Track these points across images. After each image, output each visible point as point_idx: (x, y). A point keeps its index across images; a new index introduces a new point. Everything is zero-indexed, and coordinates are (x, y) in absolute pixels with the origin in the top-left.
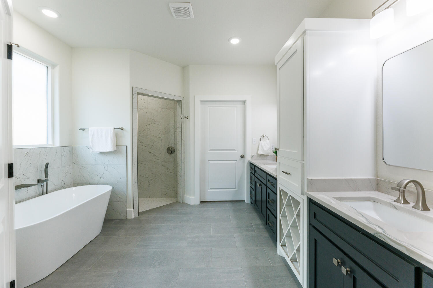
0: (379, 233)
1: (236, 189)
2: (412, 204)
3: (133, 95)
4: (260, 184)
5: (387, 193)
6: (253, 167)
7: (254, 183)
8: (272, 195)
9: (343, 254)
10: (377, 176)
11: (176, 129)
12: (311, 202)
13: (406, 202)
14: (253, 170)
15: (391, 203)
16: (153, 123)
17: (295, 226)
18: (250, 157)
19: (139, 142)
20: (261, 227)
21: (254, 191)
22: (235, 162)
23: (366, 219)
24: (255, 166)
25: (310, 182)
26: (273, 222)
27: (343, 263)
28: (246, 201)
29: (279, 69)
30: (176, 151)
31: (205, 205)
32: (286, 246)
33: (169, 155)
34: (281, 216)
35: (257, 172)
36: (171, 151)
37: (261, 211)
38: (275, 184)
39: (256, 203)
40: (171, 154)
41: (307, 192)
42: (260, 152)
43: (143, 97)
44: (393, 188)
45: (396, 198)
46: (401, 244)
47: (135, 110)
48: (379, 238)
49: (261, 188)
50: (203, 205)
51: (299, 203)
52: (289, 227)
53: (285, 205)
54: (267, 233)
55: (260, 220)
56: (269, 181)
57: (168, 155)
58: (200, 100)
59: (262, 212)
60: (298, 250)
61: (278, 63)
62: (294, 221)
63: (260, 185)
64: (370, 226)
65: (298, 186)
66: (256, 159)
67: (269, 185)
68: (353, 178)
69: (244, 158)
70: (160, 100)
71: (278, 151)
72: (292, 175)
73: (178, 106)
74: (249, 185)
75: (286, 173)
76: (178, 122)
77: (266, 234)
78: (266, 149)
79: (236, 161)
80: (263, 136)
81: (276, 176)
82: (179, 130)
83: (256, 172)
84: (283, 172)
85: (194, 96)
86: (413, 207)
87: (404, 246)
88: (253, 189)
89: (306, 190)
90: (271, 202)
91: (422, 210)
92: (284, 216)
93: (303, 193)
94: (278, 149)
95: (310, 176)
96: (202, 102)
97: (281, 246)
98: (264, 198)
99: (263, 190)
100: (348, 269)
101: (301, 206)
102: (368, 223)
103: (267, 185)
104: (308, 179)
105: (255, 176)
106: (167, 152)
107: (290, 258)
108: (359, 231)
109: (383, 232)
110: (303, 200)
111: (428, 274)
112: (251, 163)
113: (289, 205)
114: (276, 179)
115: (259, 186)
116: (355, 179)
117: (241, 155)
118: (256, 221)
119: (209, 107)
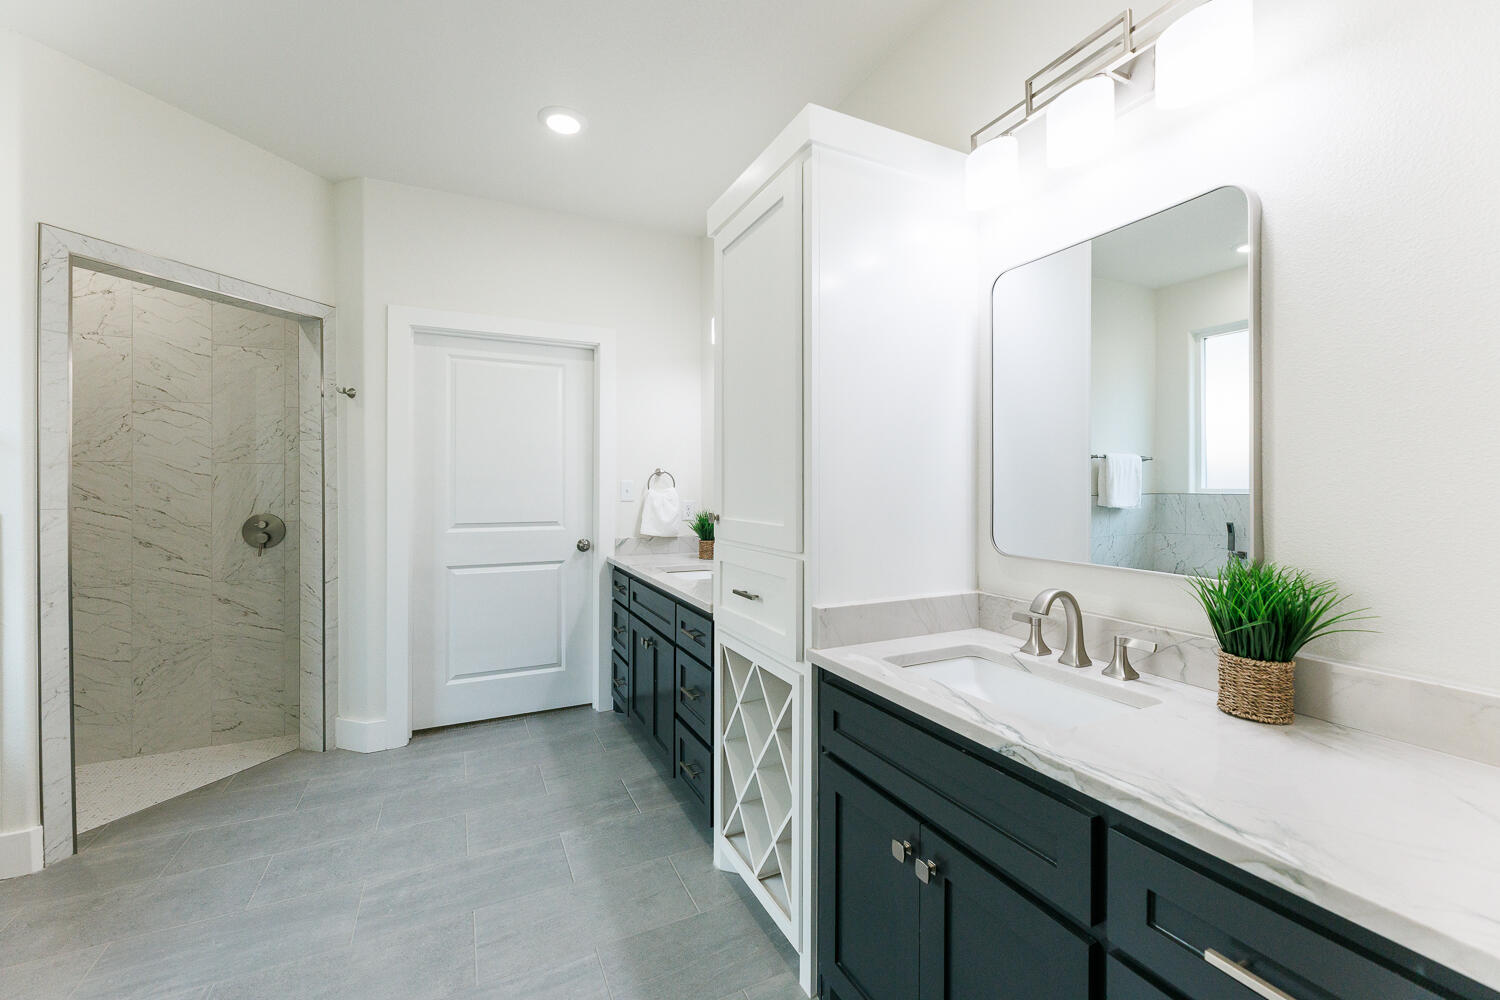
0: (1013, 745)
1: (558, 664)
2: (1057, 654)
3: (40, 266)
4: (651, 639)
5: (1002, 631)
6: (622, 582)
7: (626, 638)
8: (694, 671)
9: (917, 823)
10: (977, 586)
11: (292, 439)
12: (826, 682)
13: (1045, 650)
14: (624, 594)
15: (1015, 655)
16: (166, 407)
17: (773, 765)
18: (613, 545)
19: (81, 495)
20: (657, 786)
21: (628, 664)
22: (556, 567)
23: (977, 710)
24: (631, 577)
25: (821, 617)
26: (697, 763)
27: (916, 851)
28: (596, 706)
29: (724, 251)
30: (289, 533)
31: (432, 743)
32: (741, 833)
33: (257, 551)
34: (728, 740)
35: (638, 599)
36: (265, 534)
37: (655, 733)
38: (704, 635)
39: (634, 707)
40: (265, 545)
41: (815, 651)
42: (648, 530)
43: (105, 280)
44: (1017, 617)
45: (1023, 643)
46: (1063, 766)
47: (55, 342)
48: (1012, 758)
49: (655, 651)
50: (422, 744)
51: (788, 687)
52: (755, 771)
53: (739, 700)
54: (678, 804)
55: (649, 763)
56: (683, 625)
57: (251, 552)
58: (413, 327)
59: (659, 735)
60: (785, 840)
61: (716, 232)
62: (773, 748)
63: (652, 642)
64: (988, 727)
65: (784, 634)
66: (631, 555)
67: (684, 639)
68: (927, 595)
69: (589, 552)
70: (204, 303)
71: (718, 523)
72: (764, 599)
73: (304, 340)
74: (609, 648)
75: (744, 595)
76: (302, 411)
77: (673, 809)
78: (666, 519)
79: (561, 562)
80: (658, 473)
81: (712, 606)
82: (309, 446)
83: (635, 598)
84: (735, 592)
85: (387, 308)
86: (1060, 661)
87: (1071, 769)
88: (624, 660)
89: (811, 646)
90: (692, 698)
91: (1077, 667)
92: (738, 737)
93: (801, 657)
94: (718, 518)
95: (824, 600)
96: (423, 334)
97: (727, 837)
98: (666, 683)
99: (660, 657)
100: (932, 864)
101: (794, 695)
102: (983, 720)
103: (678, 642)
104: (814, 610)
105: (630, 612)
106: (246, 540)
107: (757, 873)
108: (960, 749)
109: (1021, 738)
110: (802, 678)
111: (1119, 828)
112: (617, 569)
113: (753, 700)
114: (709, 617)
115: (648, 645)
116: (931, 600)
117: (580, 542)
118: (639, 769)
119: (452, 356)
